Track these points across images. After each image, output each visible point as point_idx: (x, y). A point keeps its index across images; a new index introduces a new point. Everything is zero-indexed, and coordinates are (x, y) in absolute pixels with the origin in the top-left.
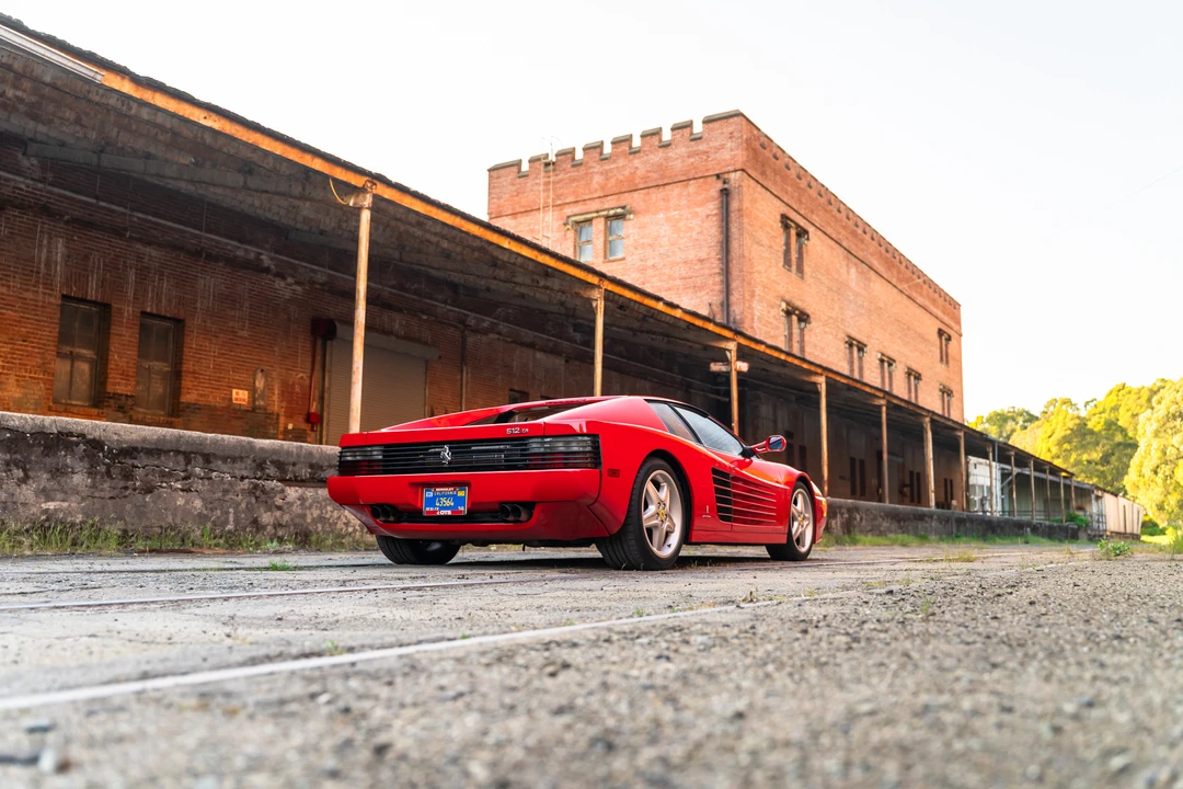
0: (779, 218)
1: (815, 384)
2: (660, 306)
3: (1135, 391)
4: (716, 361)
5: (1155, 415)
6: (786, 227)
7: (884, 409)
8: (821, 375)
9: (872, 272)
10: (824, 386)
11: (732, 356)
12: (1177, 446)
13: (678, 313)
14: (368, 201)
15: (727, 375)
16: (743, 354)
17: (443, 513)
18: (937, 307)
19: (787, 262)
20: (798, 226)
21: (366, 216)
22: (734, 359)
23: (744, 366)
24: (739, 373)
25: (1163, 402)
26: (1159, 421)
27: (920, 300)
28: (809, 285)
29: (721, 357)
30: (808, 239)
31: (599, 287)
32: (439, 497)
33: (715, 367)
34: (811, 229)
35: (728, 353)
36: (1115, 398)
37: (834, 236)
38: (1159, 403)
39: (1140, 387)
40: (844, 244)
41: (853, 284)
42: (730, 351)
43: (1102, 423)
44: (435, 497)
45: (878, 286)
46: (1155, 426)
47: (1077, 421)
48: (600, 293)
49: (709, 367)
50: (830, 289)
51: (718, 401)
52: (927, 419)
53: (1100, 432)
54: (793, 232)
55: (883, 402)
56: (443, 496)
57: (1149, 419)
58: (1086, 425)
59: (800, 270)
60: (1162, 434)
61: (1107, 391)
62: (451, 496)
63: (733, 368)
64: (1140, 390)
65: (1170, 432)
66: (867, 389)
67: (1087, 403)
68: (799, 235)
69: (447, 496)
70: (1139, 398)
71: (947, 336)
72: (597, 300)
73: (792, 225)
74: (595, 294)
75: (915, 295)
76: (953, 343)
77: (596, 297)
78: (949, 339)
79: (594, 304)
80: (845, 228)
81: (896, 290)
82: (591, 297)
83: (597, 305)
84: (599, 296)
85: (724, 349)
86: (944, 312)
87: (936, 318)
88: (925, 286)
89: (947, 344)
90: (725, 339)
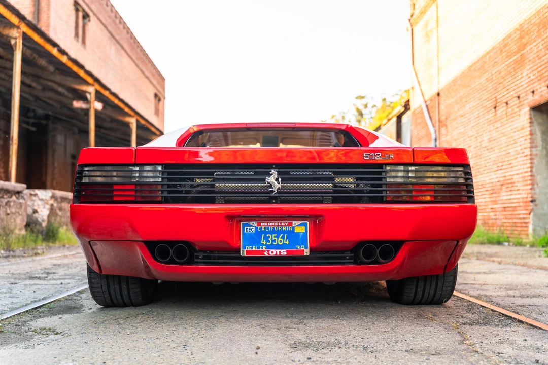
0: (72, 2)
2: (55, 52)
4: (78, 100)
6: (77, 10)
9: (123, 51)
10: (135, 126)
11: (91, 97)
13: (64, 59)
15: (86, 112)
16: (99, 97)
17: (273, 253)
18: (154, 79)
19: (77, 35)
20: (84, 10)
22: (94, 99)
23: (99, 106)
24: (96, 111)
27: (147, 73)
28: (88, 54)
29: (82, 97)
30: (89, 21)
31: (18, 28)
32: (266, 233)
33: (78, 104)
34: (91, 14)
35: (88, 96)
37: (104, 22)
40: (109, 28)
41: (112, 57)
42: (90, 93)
44: (258, 233)
45: (126, 61)
48: (18, 33)
49: (72, 105)
50: (100, 58)
51: (28, 130)
54: (81, 14)
56: (272, 232)
59: (84, 42)
62: (284, 232)
63: (92, 106)
68: (84, 17)
69: (278, 233)
71: (158, 98)
72: (16, 38)
73: (80, 9)
74: (14, 33)
75: (144, 70)
76: (161, 103)
77: (14, 36)
78: (160, 100)
79: (13, 42)
80: (110, 17)
81: (134, 65)
82: (10, 35)
83: (16, 43)
84: (17, 35)
85: (85, 92)
86: (159, 83)
87: (154, 86)
88: (149, 65)
89: (158, 103)
90: (88, 84)
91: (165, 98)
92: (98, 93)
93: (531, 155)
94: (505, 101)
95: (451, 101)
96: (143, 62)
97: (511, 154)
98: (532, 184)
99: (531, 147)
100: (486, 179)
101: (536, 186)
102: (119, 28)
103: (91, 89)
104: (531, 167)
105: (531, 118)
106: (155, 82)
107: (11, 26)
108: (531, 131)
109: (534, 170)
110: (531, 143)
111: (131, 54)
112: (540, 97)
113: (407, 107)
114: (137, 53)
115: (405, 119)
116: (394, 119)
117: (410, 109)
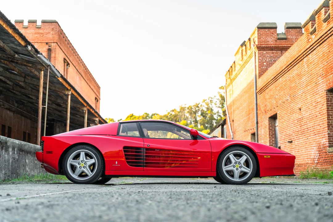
0: (63, 59)
3: (138, 117)
6: (65, 62)
9: (82, 78)
13: (93, 112)
14: (70, 93)
18: (95, 89)
20: (67, 62)
21: (70, 97)
27: (92, 87)
30: (69, 67)
31: (86, 107)
33: (92, 125)
34: (70, 63)
37: (74, 65)
40: (77, 68)
41: (77, 82)
42: (97, 121)
45: (83, 82)
54: (66, 64)
68: (67, 65)
73: (66, 62)
75: (91, 85)
76: (98, 102)
78: (97, 101)
79: (84, 111)
80: (77, 61)
81: (87, 84)
82: (84, 109)
84: (86, 109)
85: (95, 120)
86: (97, 91)
87: (95, 93)
88: (93, 81)
89: (97, 103)
90: (96, 117)
91: (100, 99)
96: (90, 81)
102: (80, 66)
103: (97, 119)
105: (251, 137)
106: (95, 91)
107: (84, 106)
111: (85, 79)
112: (252, 131)
113: (225, 122)
114: (88, 77)
115: (225, 127)
116: (221, 126)
117: (226, 123)
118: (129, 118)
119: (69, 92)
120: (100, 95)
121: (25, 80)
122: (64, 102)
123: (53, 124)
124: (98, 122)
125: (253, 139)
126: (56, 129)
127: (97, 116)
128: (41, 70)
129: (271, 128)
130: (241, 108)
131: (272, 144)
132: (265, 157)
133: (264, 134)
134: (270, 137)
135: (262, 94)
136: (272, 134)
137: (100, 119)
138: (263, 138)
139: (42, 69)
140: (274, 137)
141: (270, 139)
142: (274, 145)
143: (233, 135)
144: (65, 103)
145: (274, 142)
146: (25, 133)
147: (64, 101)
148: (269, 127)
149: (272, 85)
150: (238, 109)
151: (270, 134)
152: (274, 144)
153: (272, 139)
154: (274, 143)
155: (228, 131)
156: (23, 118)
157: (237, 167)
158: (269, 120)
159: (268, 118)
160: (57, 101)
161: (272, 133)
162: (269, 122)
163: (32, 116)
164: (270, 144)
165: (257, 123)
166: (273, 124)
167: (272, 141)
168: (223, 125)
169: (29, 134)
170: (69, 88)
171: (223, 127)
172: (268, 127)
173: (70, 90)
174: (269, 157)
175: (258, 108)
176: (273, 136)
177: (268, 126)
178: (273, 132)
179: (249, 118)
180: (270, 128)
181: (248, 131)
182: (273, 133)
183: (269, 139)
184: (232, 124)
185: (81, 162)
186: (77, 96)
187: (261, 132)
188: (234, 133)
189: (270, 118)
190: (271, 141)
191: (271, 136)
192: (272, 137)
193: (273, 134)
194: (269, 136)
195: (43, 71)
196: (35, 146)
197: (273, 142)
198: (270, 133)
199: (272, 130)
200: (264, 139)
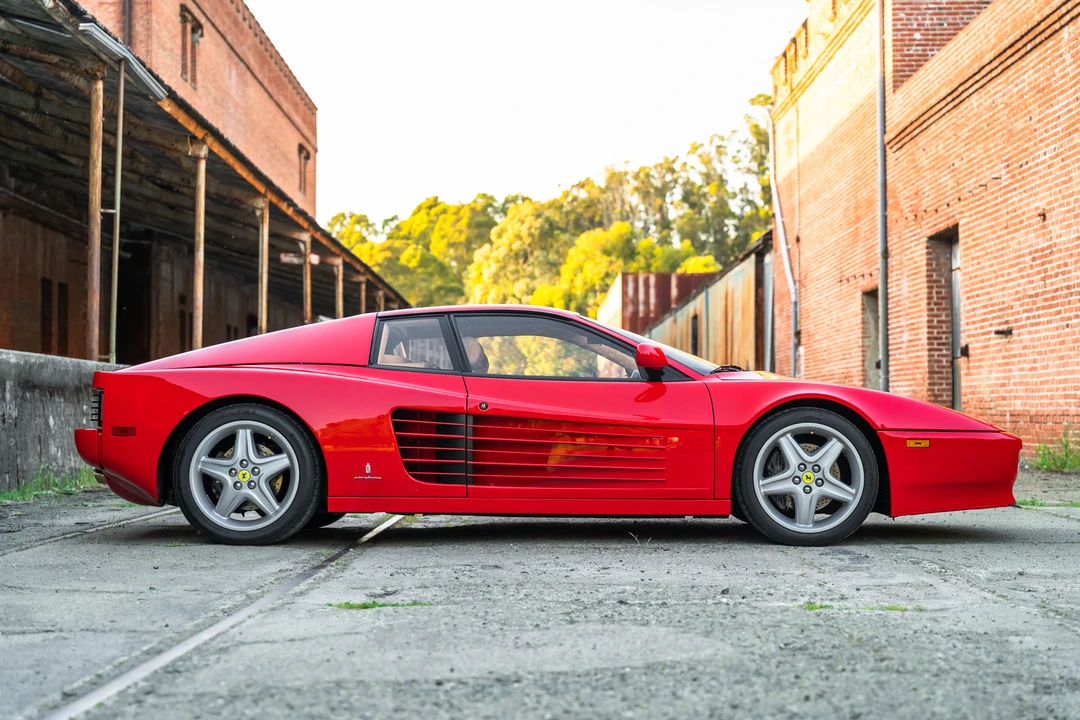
0: (178, 9)
1: (332, 266)
3: (454, 210)
4: (287, 251)
5: (495, 253)
6: (184, 20)
7: (363, 287)
8: (338, 256)
9: (249, 74)
10: (341, 268)
11: (306, 247)
12: (518, 295)
14: (203, 152)
15: (299, 269)
16: (316, 246)
18: (298, 114)
20: (195, 19)
21: (203, 165)
22: (309, 250)
23: (315, 259)
24: (312, 266)
25: (505, 236)
26: (498, 261)
27: (286, 106)
28: (200, 98)
30: (202, 35)
31: (264, 196)
33: (286, 258)
34: (207, 27)
35: (302, 246)
36: (426, 218)
37: (220, 28)
38: (500, 236)
39: (458, 204)
40: (229, 38)
41: (233, 92)
42: (304, 243)
43: (418, 258)
46: (494, 267)
47: (388, 254)
48: (264, 202)
49: (279, 258)
50: (216, 102)
52: (381, 293)
53: (415, 268)
54: (189, 27)
55: (362, 279)
57: (487, 258)
58: (398, 259)
59: (194, 79)
60: (502, 281)
61: (414, 208)
63: (308, 260)
64: (459, 209)
65: (512, 277)
66: (358, 267)
67: (386, 222)
68: (194, 31)
70: (458, 221)
71: (306, 152)
72: (262, 209)
73: (189, 17)
74: (261, 203)
75: (282, 100)
76: (310, 162)
77: (260, 206)
78: (307, 157)
79: (258, 213)
80: (229, 14)
81: (266, 95)
82: (255, 205)
83: (262, 214)
84: (264, 205)
85: (297, 241)
86: (304, 121)
87: (298, 129)
88: (290, 87)
89: (306, 163)
90: (301, 229)
91: (316, 151)
92: (314, 241)
93: (863, 346)
94: (847, 276)
95: (809, 254)
96: (279, 85)
97: (852, 341)
98: (864, 380)
99: (863, 338)
100: (835, 368)
101: (868, 382)
102: (242, 30)
103: (306, 237)
104: (863, 361)
105: (863, 304)
106: (298, 120)
107: (257, 194)
108: (863, 319)
109: (866, 364)
110: (863, 333)
111: (259, 76)
112: (867, 284)
113: (768, 242)
114: (270, 70)
115: (768, 259)
116: (753, 257)
117: (772, 246)
118: (423, 212)
119: (200, 149)
120: (315, 134)
121: (38, 106)
122: (183, 180)
123: (149, 247)
124: (309, 246)
125: (868, 311)
126: (158, 266)
127: (305, 225)
128: (95, 75)
129: (935, 277)
130: (828, 196)
131: (938, 333)
132: (911, 444)
133: (909, 298)
134: (932, 310)
135: (903, 150)
136: (938, 298)
137: (318, 236)
138: (904, 310)
139: (98, 74)
140: (945, 309)
141: (933, 316)
142: (946, 338)
143: (798, 292)
144: (189, 182)
145: (944, 326)
146: (46, 283)
147: (185, 176)
148: (928, 271)
149: (943, 120)
150: (816, 198)
151: (930, 298)
152: (944, 333)
153: (937, 316)
154: (944, 329)
155: (779, 274)
156: (39, 228)
157: (808, 481)
158: (927, 248)
159: (925, 239)
160: (158, 175)
161: (937, 293)
162: (928, 253)
163: (71, 219)
164: (932, 333)
165: (886, 254)
166: (942, 260)
167: (938, 322)
168: (761, 253)
169: (63, 287)
170: (200, 133)
171: (762, 261)
172: (925, 273)
173: (203, 141)
174: (925, 444)
175: (890, 201)
176: (941, 304)
177: (925, 268)
178: (943, 291)
179: (856, 234)
180: (932, 276)
181: (852, 281)
182: (943, 294)
183: (928, 316)
184: (795, 249)
185: (238, 466)
186: (231, 160)
187: (900, 290)
188: (800, 283)
189: (931, 238)
190: (935, 323)
191: (935, 304)
192: (938, 310)
193: (943, 298)
194: (929, 304)
195: (102, 79)
196: (79, 365)
197: (941, 327)
198: (930, 293)
199: (940, 281)
200: (908, 314)
